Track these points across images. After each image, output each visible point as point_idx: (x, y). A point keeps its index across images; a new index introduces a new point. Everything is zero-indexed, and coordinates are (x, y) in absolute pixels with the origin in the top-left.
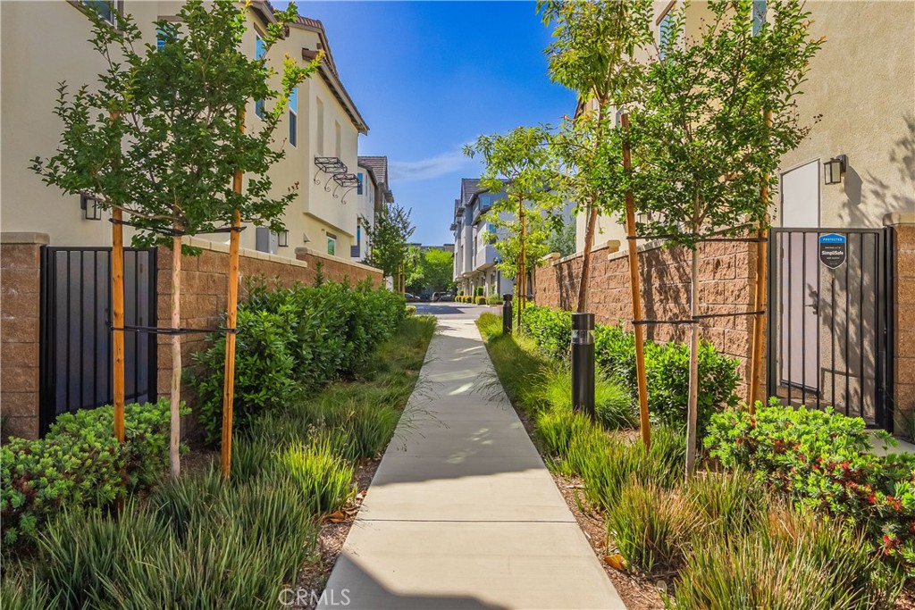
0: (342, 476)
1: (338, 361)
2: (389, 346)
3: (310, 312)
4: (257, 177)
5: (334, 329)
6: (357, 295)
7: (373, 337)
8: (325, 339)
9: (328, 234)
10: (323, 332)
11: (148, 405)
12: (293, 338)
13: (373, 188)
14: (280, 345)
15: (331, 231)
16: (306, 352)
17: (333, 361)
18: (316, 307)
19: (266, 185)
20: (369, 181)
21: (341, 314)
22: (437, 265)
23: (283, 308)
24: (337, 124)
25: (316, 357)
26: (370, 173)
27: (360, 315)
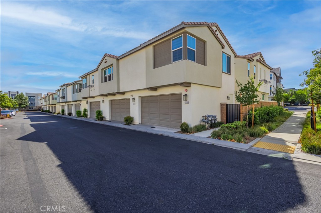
0: (267, 130)
1: (266, 119)
2: (277, 118)
3: (261, 112)
4: (256, 99)
5: (265, 114)
6: (269, 108)
7: (273, 115)
8: (263, 115)
9: (262, 94)
10: (263, 114)
11: (239, 121)
12: (259, 115)
13: (276, 76)
14: (257, 116)
15: (263, 93)
16: (260, 117)
17: (265, 119)
18: (262, 111)
19: (257, 99)
20: (274, 75)
21: (266, 112)
22: (301, 95)
23: (257, 111)
24: (265, 71)
25: (262, 118)
26: (275, 74)
27: (270, 112)
